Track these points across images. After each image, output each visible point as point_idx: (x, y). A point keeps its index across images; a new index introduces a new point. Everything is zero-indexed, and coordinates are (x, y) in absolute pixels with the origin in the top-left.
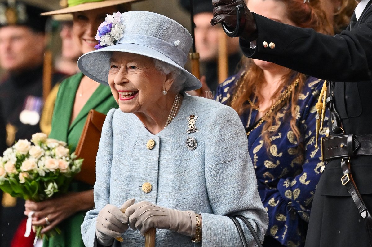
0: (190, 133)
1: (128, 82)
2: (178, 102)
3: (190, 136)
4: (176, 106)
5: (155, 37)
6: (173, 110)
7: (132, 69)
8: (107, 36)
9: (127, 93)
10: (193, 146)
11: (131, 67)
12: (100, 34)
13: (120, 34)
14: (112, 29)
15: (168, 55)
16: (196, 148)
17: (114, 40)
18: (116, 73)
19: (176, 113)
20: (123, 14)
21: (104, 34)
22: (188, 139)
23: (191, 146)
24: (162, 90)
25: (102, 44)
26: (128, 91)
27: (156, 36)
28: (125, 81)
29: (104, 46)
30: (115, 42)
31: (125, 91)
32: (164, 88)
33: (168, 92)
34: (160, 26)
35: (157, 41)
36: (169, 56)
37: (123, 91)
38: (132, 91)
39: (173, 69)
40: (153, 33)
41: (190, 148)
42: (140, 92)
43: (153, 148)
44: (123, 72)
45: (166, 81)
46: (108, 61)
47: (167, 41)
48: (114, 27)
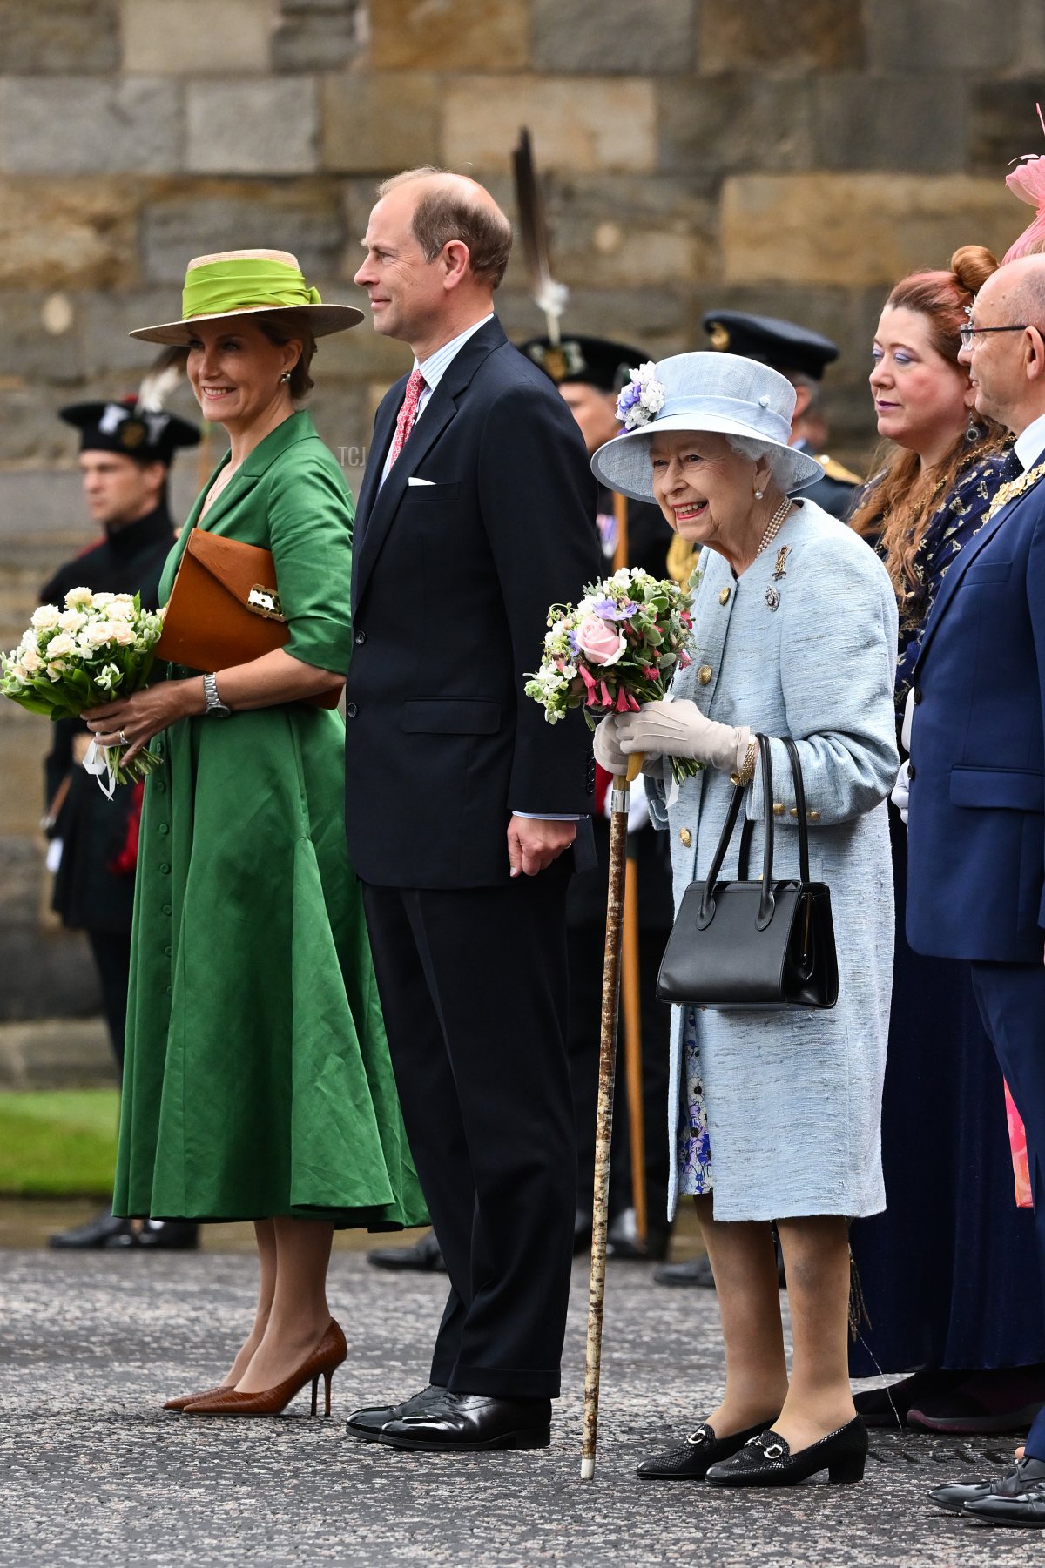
1: (688, 485)
5: (723, 395)
7: (691, 463)
8: (635, 408)
9: (689, 508)
10: (773, 604)
11: (688, 459)
12: (623, 408)
13: (658, 402)
14: (641, 393)
15: (752, 426)
16: (776, 608)
17: (649, 415)
18: (663, 476)
20: (660, 363)
21: (630, 407)
23: (770, 603)
24: (754, 492)
25: (628, 426)
26: (692, 504)
28: (681, 485)
29: (636, 427)
30: (652, 418)
31: (686, 505)
32: (755, 486)
33: (764, 493)
35: (727, 402)
36: (755, 427)
37: (681, 506)
38: (698, 503)
39: (765, 450)
40: (718, 389)
41: (770, 607)
42: (711, 503)
43: (724, 603)
44: (674, 471)
45: (758, 473)
46: (647, 458)
47: (746, 400)
48: (645, 391)
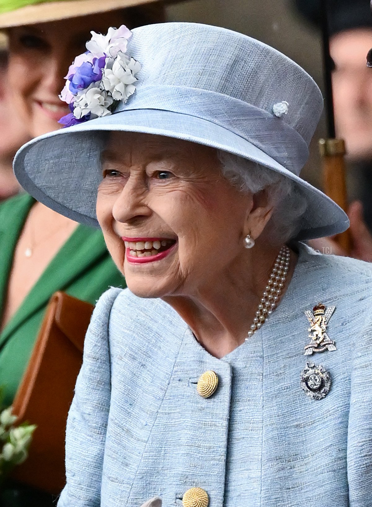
0: (314, 353)
1: (150, 214)
2: (283, 270)
3: (314, 361)
4: (279, 281)
5: (222, 91)
6: (269, 292)
7: (161, 181)
8: (92, 90)
9: (147, 246)
10: (320, 389)
11: (157, 174)
12: (73, 85)
13: (126, 85)
14: (106, 71)
15: (256, 142)
16: (327, 393)
17: (110, 102)
18: (117, 191)
19: (278, 302)
20: (134, 30)
21: (85, 85)
22: (307, 368)
23: (315, 387)
24: (242, 236)
25: (78, 113)
26: (151, 240)
27: (223, 89)
28: (141, 211)
29: (85, 119)
30: (114, 107)
31: (144, 241)
32: (246, 230)
33: (257, 241)
34: (235, 62)
35: (226, 102)
36: (260, 145)
37: (135, 241)
38: (160, 240)
39: (271, 180)
40: (216, 80)
41: (311, 394)
42: (182, 241)
43: (214, 393)
44: (135, 189)
45: (252, 211)
46: (95, 160)
47: (254, 104)
48: (110, 67)
